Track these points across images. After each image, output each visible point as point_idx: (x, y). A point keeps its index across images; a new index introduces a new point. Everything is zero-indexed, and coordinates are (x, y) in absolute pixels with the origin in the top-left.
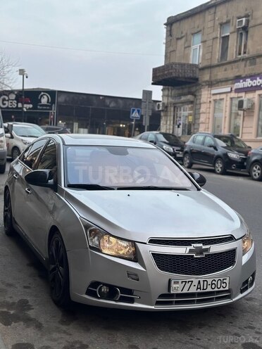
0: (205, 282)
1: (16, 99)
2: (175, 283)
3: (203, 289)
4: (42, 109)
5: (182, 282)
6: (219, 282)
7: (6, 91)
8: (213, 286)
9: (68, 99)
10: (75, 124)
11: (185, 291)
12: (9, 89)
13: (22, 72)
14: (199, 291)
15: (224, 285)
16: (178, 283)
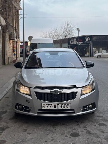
0: (58, 105)
1: (76, 40)
2: (43, 104)
3: (57, 108)
4: (86, 44)
5: (47, 104)
6: (65, 105)
7: (72, 38)
8: (62, 107)
9: (97, 38)
10: (100, 48)
11: (48, 108)
12: (73, 37)
13: (78, 29)
14: (55, 108)
15: (68, 107)
16: (45, 105)
